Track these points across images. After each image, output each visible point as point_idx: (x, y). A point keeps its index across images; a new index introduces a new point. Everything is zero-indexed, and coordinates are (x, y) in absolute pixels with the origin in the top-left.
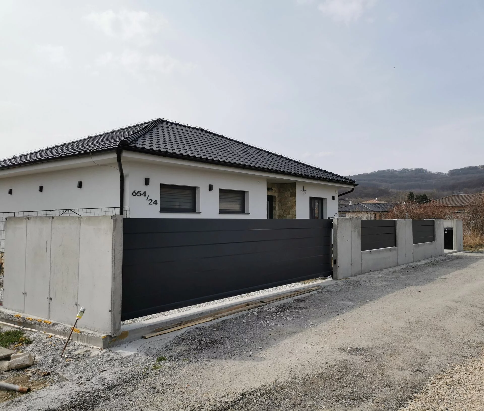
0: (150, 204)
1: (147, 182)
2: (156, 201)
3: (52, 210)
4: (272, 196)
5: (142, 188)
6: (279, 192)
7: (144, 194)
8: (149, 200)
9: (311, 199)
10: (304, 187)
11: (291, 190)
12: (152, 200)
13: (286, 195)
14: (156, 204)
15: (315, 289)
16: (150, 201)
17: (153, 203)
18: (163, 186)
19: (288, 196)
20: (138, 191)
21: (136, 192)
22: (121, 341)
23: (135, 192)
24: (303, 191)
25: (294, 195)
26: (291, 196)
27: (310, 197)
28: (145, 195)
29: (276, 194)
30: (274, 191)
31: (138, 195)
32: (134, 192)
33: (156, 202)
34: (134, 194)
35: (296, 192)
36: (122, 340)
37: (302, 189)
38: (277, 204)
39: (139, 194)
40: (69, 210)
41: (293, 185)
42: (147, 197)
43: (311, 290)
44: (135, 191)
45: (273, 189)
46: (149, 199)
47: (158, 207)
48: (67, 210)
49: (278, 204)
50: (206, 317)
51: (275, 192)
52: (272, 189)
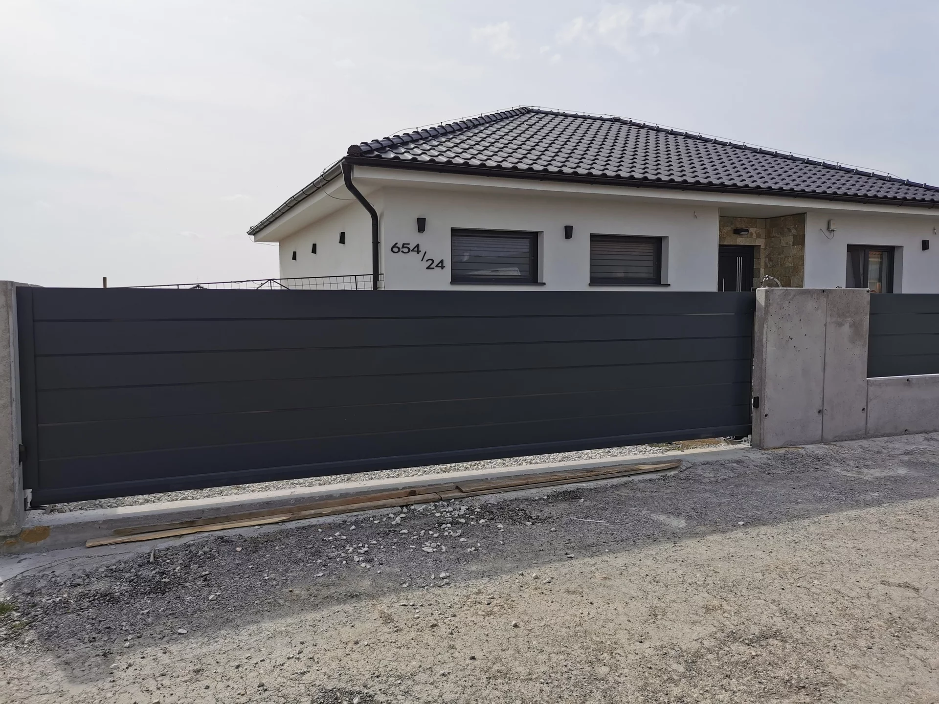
0: (428, 268)
1: (421, 224)
2: (442, 261)
3: (242, 282)
4: (753, 247)
5: (413, 237)
6: (768, 236)
7: (417, 249)
8: (427, 261)
9: (851, 248)
10: (829, 223)
11: (794, 231)
12: (433, 261)
13: (783, 244)
14: (443, 267)
15: (655, 468)
16: (430, 262)
17: (437, 266)
18: (456, 233)
19: (787, 244)
20: (404, 244)
21: (400, 245)
22: (28, 545)
23: (397, 246)
24: (827, 233)
25: (800, 241)
26: (794, 245)
27: (848, 245)
28: (418, 252)
29: (760, 242)
30: (754, 236)
31: (402, 251)
32: (394, 246)
33: (441, 265)
34: (396, 250)
35: (804, 236)
36: (32, 545)
37: (824, 227)
38: (762, 264)
39: (406, 250)
40: (270, 280)
41: (800, 217)
42: (422, 254)
43: (640, 469)
44: (397, 243)
45: (751, 230)
46: (426, 258)
47: (446, 273)
48: (268, 280)
49: (765, 263)
50: (272, 514)
51: (758, 236)
52: (747, 231)
